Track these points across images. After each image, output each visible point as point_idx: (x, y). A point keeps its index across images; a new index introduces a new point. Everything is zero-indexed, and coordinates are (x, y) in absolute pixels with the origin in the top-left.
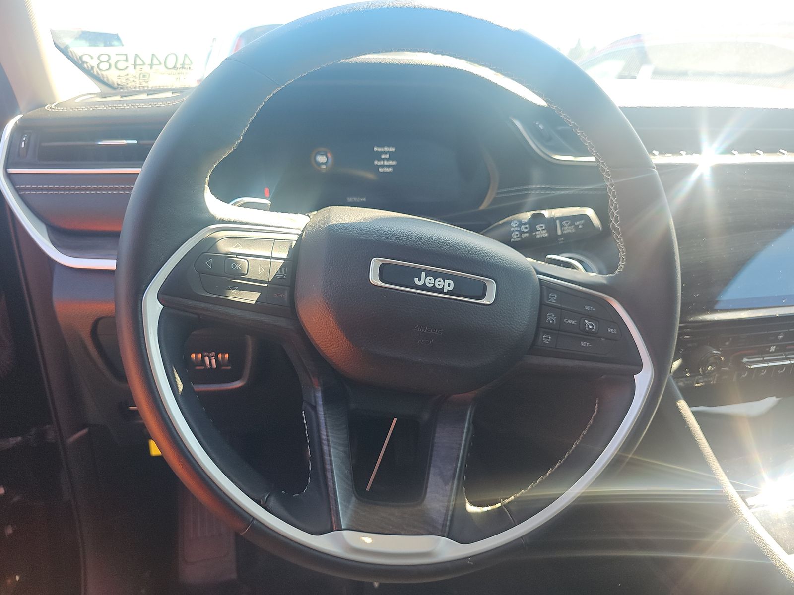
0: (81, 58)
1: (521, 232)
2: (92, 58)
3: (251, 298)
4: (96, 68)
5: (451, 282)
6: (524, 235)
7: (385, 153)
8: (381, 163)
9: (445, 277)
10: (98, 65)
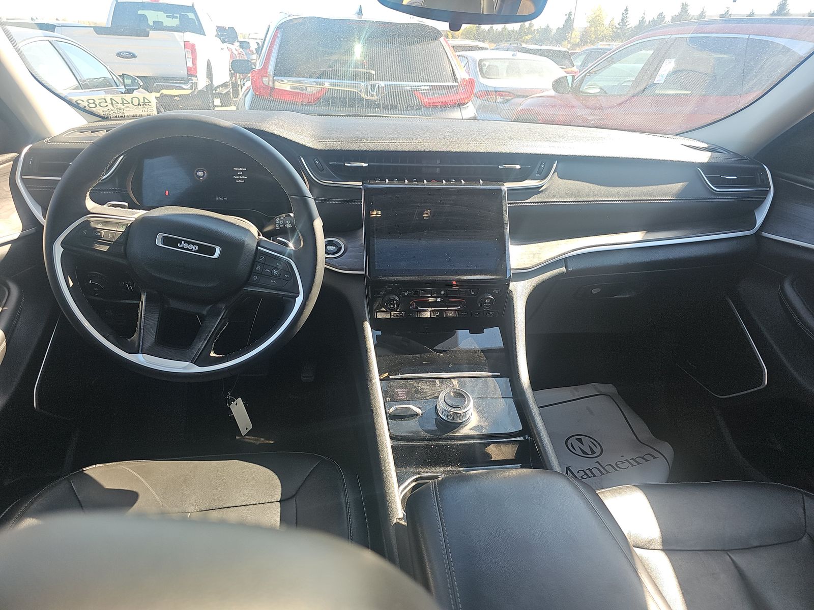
0: (76, 102)
1: (280, 224)
2: (83, 101)
3: (105, 248)
4: (87, 106)
5: (196, 246)
6: (281, 226)
7: (240, 171)
8: (238, 177)
9: (194, 244)
10: (88, 105)
